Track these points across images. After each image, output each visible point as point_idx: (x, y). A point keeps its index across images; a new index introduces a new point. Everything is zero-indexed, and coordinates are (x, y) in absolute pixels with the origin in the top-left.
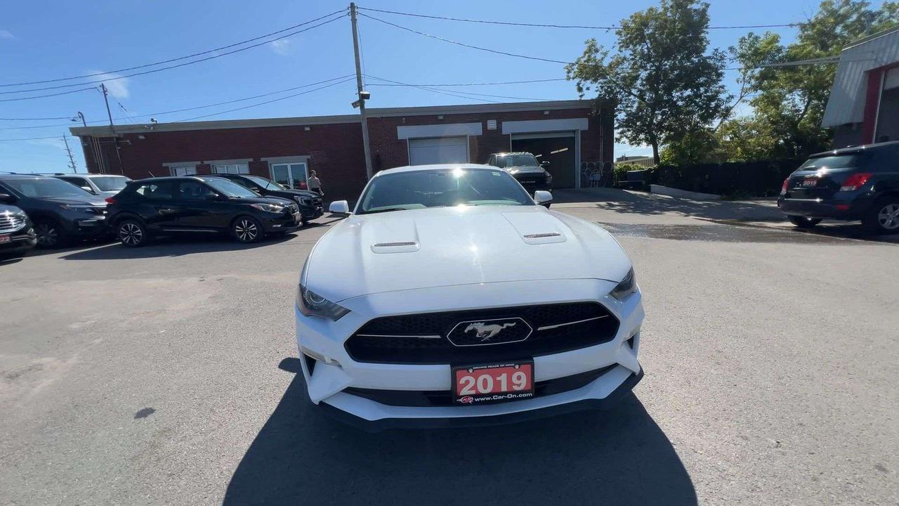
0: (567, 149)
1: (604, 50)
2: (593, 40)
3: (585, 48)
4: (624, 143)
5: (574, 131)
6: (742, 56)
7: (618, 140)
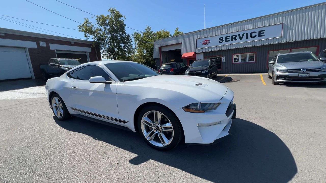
0: (80, 59)
1: (92, 24)
2: (88, 19)
3: (84, 21)
4: (105, 58)
5: (85, 52)
6: (135, 37)
7: (103, 57)
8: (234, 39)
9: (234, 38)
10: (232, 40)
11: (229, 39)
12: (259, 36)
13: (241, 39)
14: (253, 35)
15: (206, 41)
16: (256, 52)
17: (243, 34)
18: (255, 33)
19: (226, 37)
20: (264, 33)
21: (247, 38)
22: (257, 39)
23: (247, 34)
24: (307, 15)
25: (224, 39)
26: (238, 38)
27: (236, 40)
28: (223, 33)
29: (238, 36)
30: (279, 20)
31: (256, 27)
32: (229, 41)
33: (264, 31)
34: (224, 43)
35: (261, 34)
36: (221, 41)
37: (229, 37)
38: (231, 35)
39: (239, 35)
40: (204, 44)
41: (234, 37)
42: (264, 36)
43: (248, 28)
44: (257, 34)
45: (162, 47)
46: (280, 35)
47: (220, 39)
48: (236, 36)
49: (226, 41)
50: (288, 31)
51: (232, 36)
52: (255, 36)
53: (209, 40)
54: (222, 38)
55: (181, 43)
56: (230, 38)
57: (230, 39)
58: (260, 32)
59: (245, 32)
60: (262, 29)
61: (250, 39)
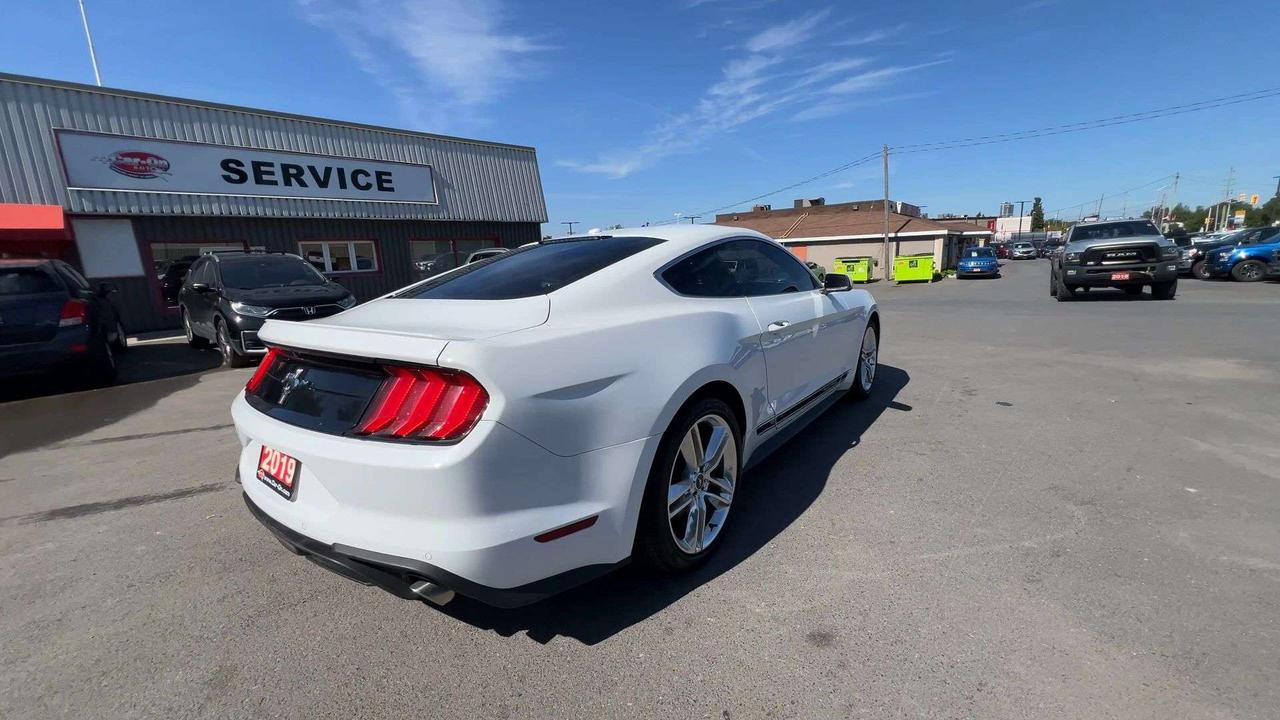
8: (293, 179)
9: (293, 174)
10: (288, 183)
11: (272, 173)
12: (381, 188)
13: (323, 184)
14: (362, 179)
15: (144, 156)
16: (375, 240)
17: (328, 171)
18: (367, 175)
19: (256, 165)
20: (390, 181)
21: (343, 185)
22: (374, 196)
23: (340, 171)
24: (490, 162)
25: (248, 170)
26: (307, 177)
27: (303, 184)
28: (243, 142)
29: (307, 170)
31: (364, 154)
32: (275, 183)
33: (390, 174)
34: (250, 189)
35: (383, 181)
36: (236, 177)
37: (271, 165)
38: (278, 161)
39: (312, 169)
40: (125, 169)
41: (292, 171)
42: (392, 190)
43: (340, 153)
44: (373, 180)
46: (431, 198)
47: (225, 164)
48: (300, 170)
49: (259, 181)
50: (446, 190)
52: (368, 186)
53: (158, 158)
54: (239, 163)
56: (278, 170)
57: (279, 176)
58: (379, 174)
59: (335, 165)
60: (382, 168)
61: (352, 194)
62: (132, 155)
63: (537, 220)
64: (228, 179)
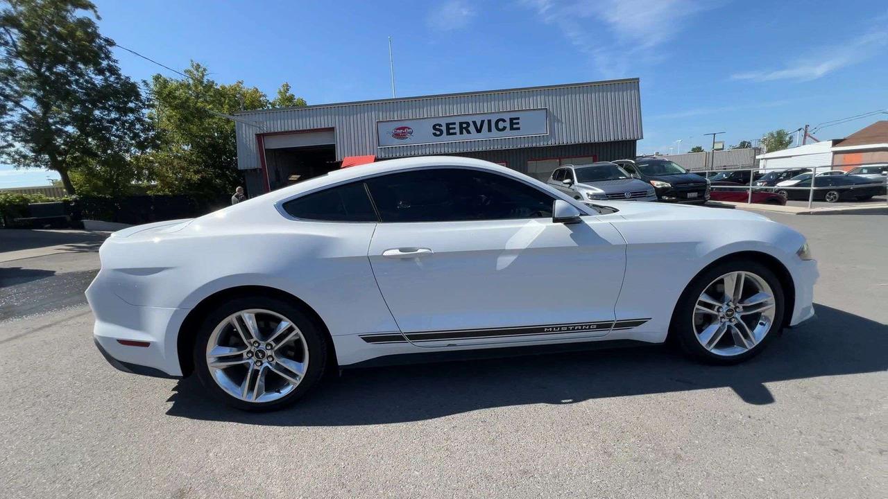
8: (464, 130)
9: (464, 127)
10: (461, 133)
11: (454, 128)
12: (512, 128)
13: (479, 131)
14: (501, 125)
15: (403, 128)
16: (506, 162)
17: (483, 122)
18: (504, 121)
19: (448, 125)
20: (518, 123)
21: (490, 130)
22: (508, 134)
23: (489, 121)
25: (444, 128)
26: (472, 128)
27: (469, 132)
28: (443, 114)
29: (471, 124)
30: (539, 102)
31: (505, 108)
32: (455, 134)
33: (518, 119)
34: (447, 138)
35: (514, 124)
36: (438, 133)
37: (454, 124)
38: (458, 120)
39: (474, 123)
40: (397, 136)
41: (464, 125)
42: (519, 129)
43: (490, 109)
44: (507, 124)
45: (264, 135)
46: (544, 131)
47: (434, 127)
48: (468, 124)
49: (449, 134)
50: (556, 124)
51: (461, 124)
52: (505, 128)
53: (409, 129)
54: (440, 125)
55: (332, 129)
56: (457, 126)
57: (457, 130)
58: (511, 120)
59: (486, 118)
60: (513, 115)
61: (495, 134)
62: (399, 129)
63: (632, 138)
64: (435, 134)
